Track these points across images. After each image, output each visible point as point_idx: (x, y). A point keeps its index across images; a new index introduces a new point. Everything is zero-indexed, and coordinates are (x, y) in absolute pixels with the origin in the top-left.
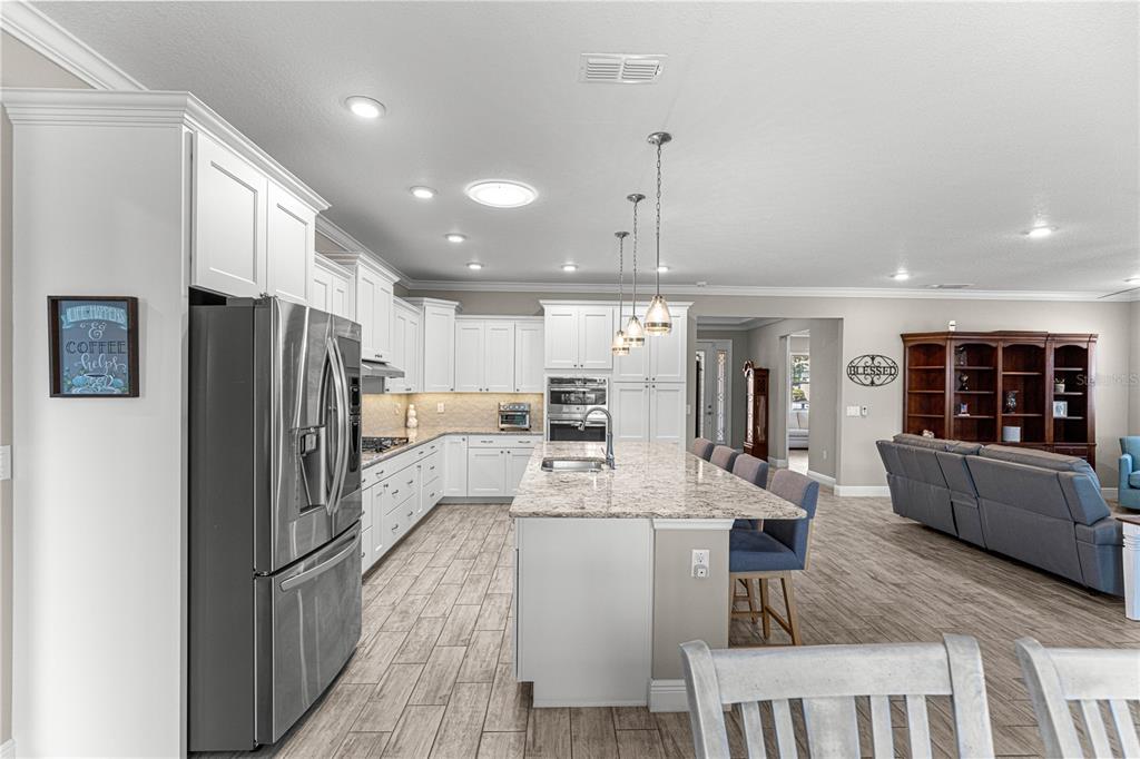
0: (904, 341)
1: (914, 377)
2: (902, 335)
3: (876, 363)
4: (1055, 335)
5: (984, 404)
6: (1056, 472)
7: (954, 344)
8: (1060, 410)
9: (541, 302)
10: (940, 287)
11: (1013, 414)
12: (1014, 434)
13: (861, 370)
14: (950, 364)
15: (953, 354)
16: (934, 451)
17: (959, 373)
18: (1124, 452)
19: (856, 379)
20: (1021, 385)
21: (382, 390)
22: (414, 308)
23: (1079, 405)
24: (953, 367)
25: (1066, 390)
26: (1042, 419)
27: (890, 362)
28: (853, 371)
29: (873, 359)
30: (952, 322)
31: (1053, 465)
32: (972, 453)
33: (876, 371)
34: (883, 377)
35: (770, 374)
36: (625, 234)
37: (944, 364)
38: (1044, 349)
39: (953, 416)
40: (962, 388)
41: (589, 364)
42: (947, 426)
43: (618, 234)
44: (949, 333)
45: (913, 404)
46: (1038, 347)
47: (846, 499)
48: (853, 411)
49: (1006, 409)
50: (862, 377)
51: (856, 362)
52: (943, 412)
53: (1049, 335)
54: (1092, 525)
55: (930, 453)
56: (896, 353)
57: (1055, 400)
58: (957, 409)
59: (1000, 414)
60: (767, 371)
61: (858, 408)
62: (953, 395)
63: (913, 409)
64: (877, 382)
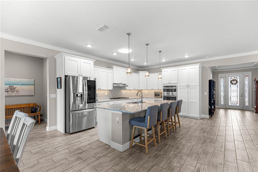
9: (161, 69)
21: (125, 89)
22: (137, 74)
36: (160, 51)
41: (172, 82)
43: (159, 52)
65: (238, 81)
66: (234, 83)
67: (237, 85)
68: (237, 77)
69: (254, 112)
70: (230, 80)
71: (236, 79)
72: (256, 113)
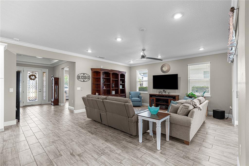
0: (92, 70)
1: (94, 79)
2: (91, 69)
3: (85, 75)
4: (120, 71)
5: (108, 86)
6: (124, 103)
7: (102, 71)
8: (121, 87)
10: (99, 57)
11: (113, 88)
12: (114, 92)
13: (81, 77)
14: (102, 76)
15: (102, 74)
16: (96, 99)
17: (103, 79)
18: (130, 95)
19: (79, 80)
20: (115, 82)
23: (124, 86)
24: (102, 77)
25: (122, 83)
26: (118, 89)
27: (88, 75)
28: (79, 77)
29: (84, 74)
30: (102, 66)
31: (123, 101)
32: (105, 99)
33: (85, 78)
34: (87, 79)
35: (59, 79)
37: (100, 76)
38: (118, 74)
39: (102, 89)
40: (104, 82)
42: (101, 91)
44: (101, 69)
45: (94, 86)
46: (117, 74)
47: (76, 114)
48: (79, 89)
49: (112, 87)
50: (81, 79)
51: (79, 75)
52: (100, 88)
53: (119, 71)
54: (132, 118)
55: (94, 100)
56: (90, 73)
57: (120, 85)
58: (103, 87)
59: (111, 88)
60: (58, 78)
61: (80, 88)
62: (102, 84)
63: (94, 87)
64: (85, 81)
65: (37, 77)
66: (33, 78)
67: (36, 81)
68: (36, 73)
69: (51, 105)
70: (28, 75)
71: (35, 74)
72: (54, 105)
